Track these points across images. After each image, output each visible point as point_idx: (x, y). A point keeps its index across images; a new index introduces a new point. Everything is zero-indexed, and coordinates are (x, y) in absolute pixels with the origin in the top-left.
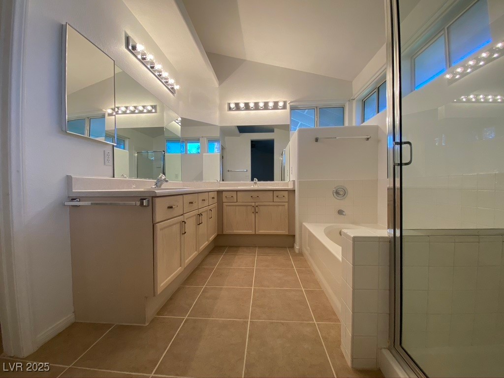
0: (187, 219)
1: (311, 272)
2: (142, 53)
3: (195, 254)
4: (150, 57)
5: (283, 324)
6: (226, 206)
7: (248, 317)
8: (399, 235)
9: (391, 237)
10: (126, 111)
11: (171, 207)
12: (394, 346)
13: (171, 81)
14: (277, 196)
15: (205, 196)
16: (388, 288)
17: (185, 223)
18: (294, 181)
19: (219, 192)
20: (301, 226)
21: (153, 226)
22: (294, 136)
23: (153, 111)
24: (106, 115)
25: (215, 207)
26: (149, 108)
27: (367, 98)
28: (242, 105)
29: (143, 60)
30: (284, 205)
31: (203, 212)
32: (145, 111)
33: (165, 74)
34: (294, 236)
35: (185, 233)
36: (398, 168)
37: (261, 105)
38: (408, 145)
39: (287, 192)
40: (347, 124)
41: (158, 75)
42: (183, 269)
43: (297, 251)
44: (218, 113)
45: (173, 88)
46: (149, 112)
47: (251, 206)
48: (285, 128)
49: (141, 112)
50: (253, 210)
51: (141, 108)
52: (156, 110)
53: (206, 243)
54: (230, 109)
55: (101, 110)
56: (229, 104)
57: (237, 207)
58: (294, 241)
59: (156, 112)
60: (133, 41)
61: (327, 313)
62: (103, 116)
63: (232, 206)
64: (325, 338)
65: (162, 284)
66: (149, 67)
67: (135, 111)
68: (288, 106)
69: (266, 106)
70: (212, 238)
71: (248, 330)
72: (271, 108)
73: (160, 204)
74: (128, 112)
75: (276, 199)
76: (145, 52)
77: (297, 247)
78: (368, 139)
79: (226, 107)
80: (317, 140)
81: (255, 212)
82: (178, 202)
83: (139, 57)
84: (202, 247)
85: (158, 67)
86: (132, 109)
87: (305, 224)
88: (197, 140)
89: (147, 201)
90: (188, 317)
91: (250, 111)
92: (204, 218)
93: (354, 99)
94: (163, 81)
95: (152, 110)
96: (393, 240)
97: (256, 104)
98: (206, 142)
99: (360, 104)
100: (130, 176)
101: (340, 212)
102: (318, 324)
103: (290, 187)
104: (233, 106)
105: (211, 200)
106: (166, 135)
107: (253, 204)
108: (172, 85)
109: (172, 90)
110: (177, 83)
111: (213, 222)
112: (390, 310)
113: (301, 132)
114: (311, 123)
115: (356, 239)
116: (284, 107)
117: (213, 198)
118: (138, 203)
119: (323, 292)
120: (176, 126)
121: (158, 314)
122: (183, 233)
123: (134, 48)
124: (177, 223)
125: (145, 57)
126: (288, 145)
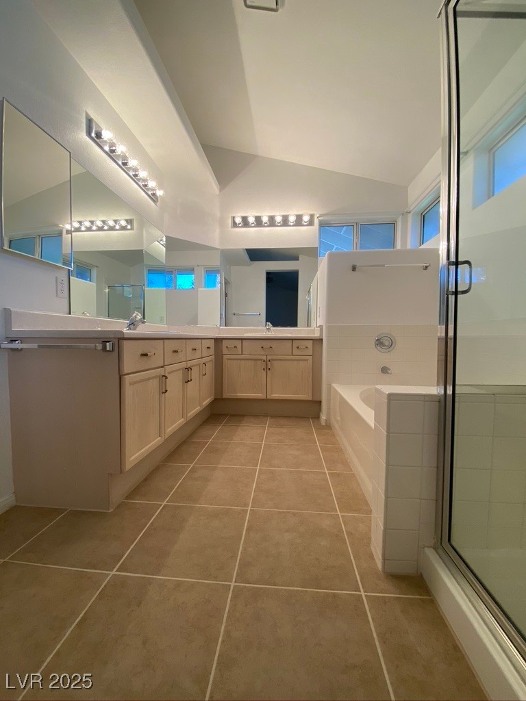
0: (169, 373)
1: (340, 450)
2: (110, 143)
3: (181, 421)
4: (121, 149)
5: (294, 514)
6: (228, 359)
7: (248, 505)
8: (451, 393)
9: (441, 395)
10: (91, 227)
11: (146, 355)
12: (441, 543)
13: (152, 184)
14: (298, 347)
15: (197, 344)
16: (435, 465)
17: (166, 378)
18: (321, 327)
19: (218, 341)
20: (329, 388)
21: (120, 378)
22: (323, 263)
23: (129, 227)
24: (64, 232)
25: (212, 360)
26: (123, 223)
27: (428, 210)
28: (251, 220)
29: (111, 153)
30: (307, 360)
31: (192, 366)
32: (117, 227)
33: (143, 174)
34: (321, 402)
35: (166, 391)
36: (452, 298)
37: (279, 219)
38: (467, 265)
39: (311, 342)
40: (398, 246)
41: (133, 175)
42: (163, 439)
43: (323, 423)
44: (218, 230)
45: (154, 194)
46: (123, 228)
47: (261, 360)
48: (312, 253)
49: (112, 229)
50: (264, 366)
51: (111, 223)
52: (132, 225)
53: (198, 409)
54: (235, 225)
55: (57, 225)
56: (234, 218)
57: (242, 362)
58: (320, 410)
59: (132, 229)
60: (98, 126)
61: (356, 503)
62: (60, 234)
63: (236, 359)
64: (349, 534)
65: (133, 458)
66: (120, 163)
67: (103, 227)
68: (316, 221)
69: (285, 222)
70: (206, 402)
71: (247, 521)
72: (292, 224)
73: (129, 350)
74: (94, 228)
75: (296, 351)
76: (114, 141)
77: (323, 417)
78: (426, 267)
79: (230, 222)
80: (354, 269)
81: (267, 369)
82: (156, 348)
83: (107, 148)
84: (192, 413)
85: (133, 163)
86: (99, 224)
87: (336, 386)
88: (189, 271)
89: (112, 345)
90: (167, 502)
91: (261, 228)
92: (195, 373)
93: (410, 212)
94: (141, 184)
95: (126, 226)
96: (443, 399)
97: (272, 219)
98: (203, 273)
99: (419, 218)
100: (98, 315)
101: (384, 370)
102: (342, 516)
103: (317, 335)
104: (238, 220)
105: (205, 350)
106: (146, 262)
107: (265, 358)
108: (153, 190)
109: (154, 197)
110: (161, 186)
111: (208, 380)
112: (437, 494)
113: (332, 258)
114: (348, 245)
115: (391, 397)
116: (311, 223)
117: (208, 348)
118: (100, 347)
119: (354, 476)
120: (159, 248)
121: (127, 498)
122: (164, 391)
123: (99, 135)
124: (155, 377)
125: (114, 148)
126: (315, 278)
